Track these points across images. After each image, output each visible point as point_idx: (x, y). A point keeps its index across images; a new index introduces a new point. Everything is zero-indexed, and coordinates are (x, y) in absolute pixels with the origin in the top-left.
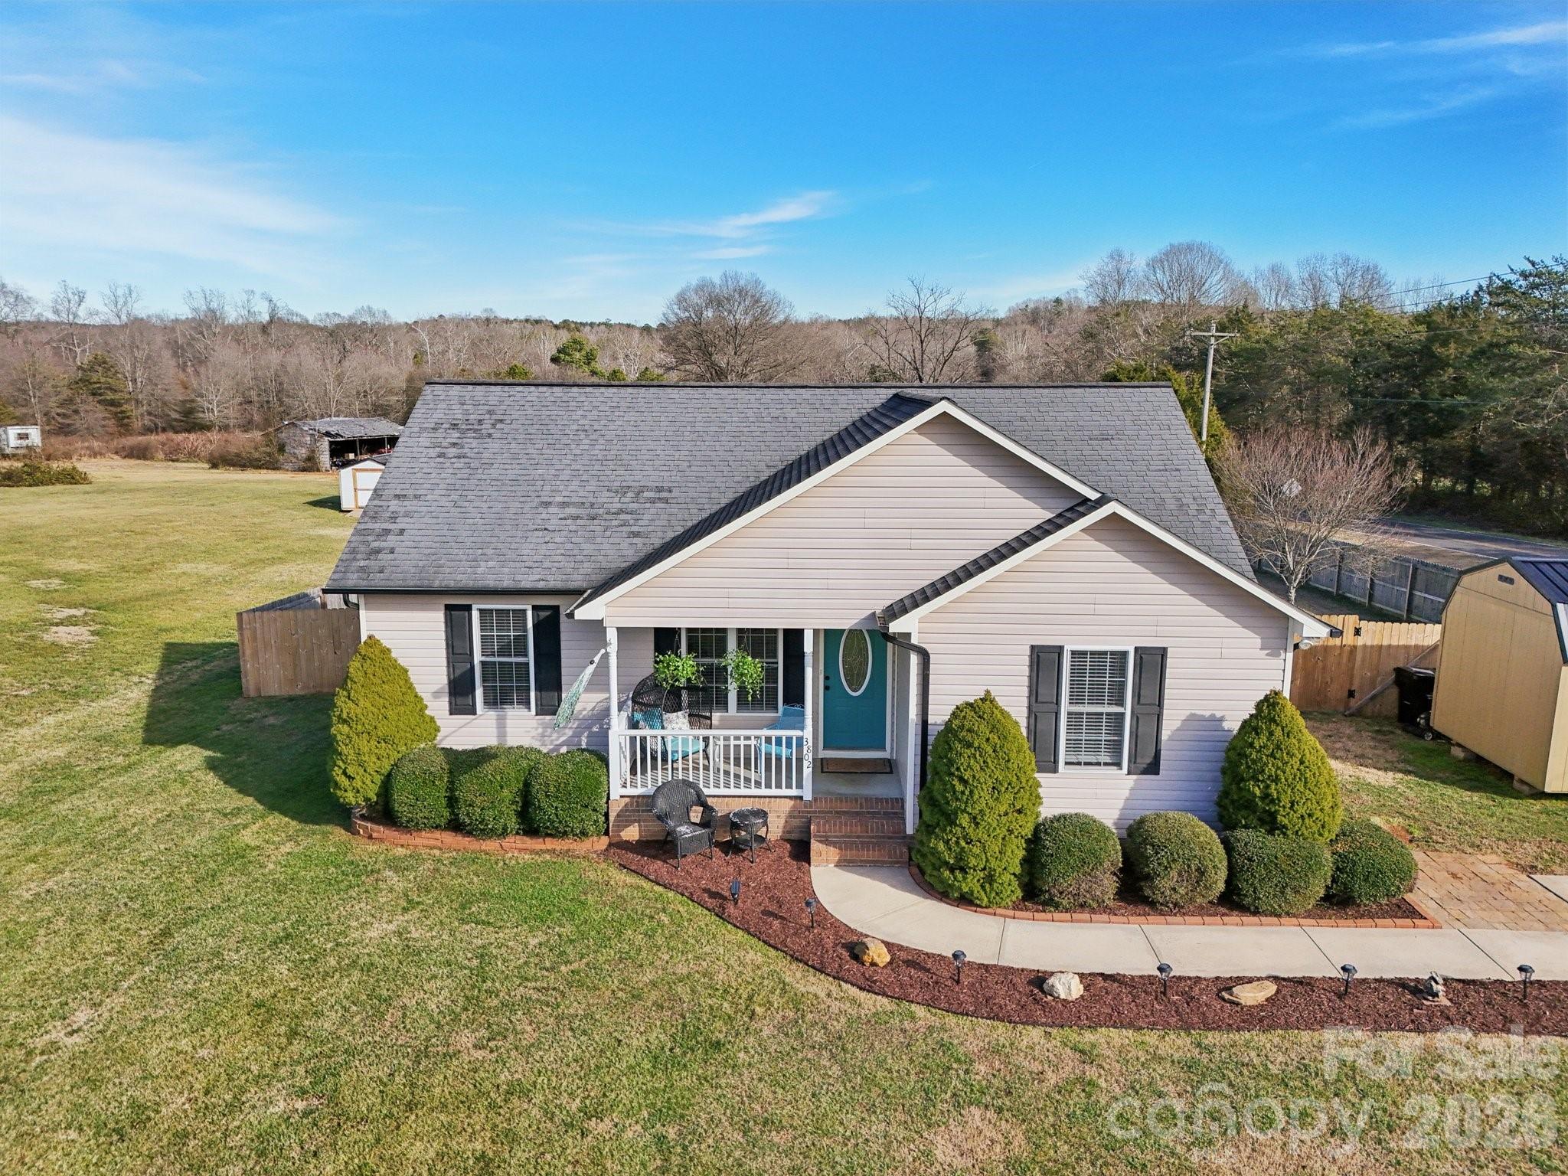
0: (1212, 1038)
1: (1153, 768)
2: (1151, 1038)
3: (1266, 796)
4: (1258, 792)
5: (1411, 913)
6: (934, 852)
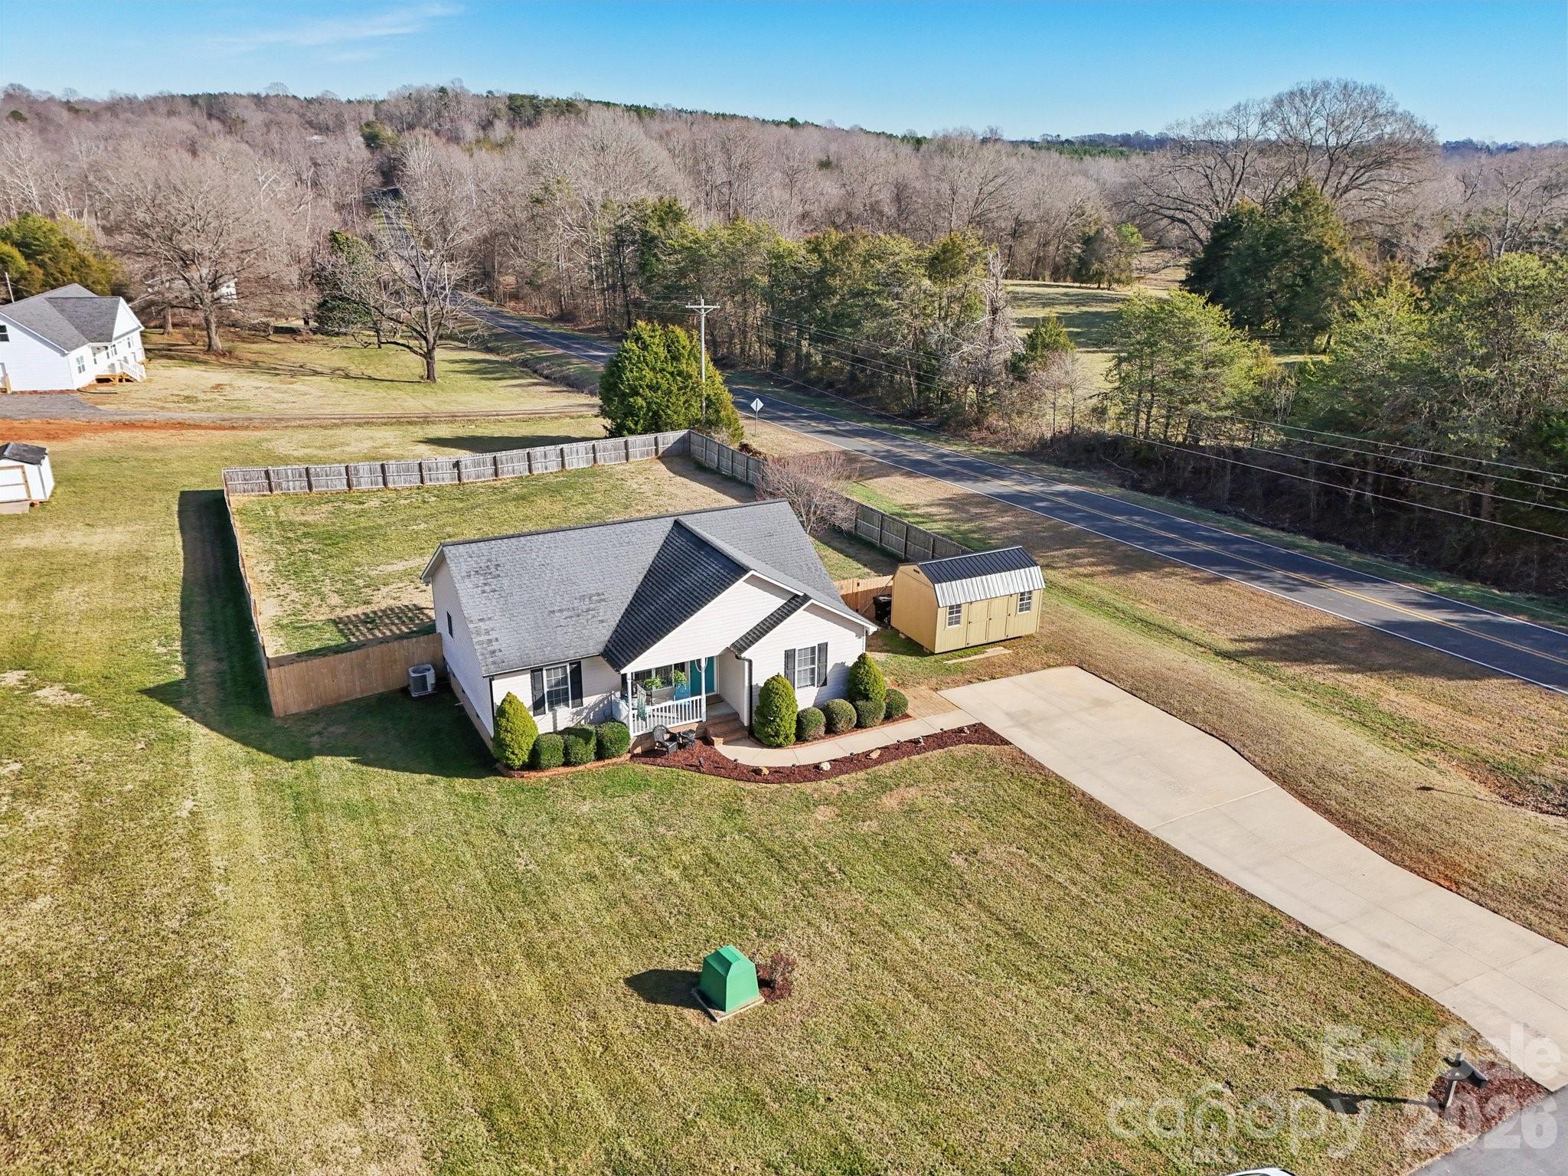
0: (869, 771)
1: (825, 684)
2: (854, 775)
3: (865, 689)
4: (861, 687)
5: (908, 716)
6: (767, 732)
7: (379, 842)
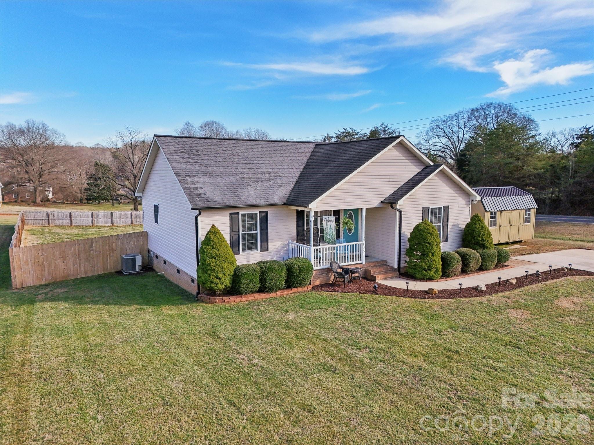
1: (446, 240)
4: (480, 239)
5: (507, 266)
7: (83, 350)
